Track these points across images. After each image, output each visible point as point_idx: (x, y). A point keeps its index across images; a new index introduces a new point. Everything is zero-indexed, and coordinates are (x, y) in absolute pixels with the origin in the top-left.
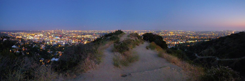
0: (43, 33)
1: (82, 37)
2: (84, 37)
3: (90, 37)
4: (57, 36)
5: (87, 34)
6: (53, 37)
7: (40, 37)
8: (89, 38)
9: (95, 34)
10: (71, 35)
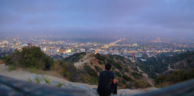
0: (8, 40)
1: (54, 44)
2: (55, 44)
3: (63, 43)
4: (25, 43)
5: (59, 40)
6: (21, 44)
7: (5, 45)
8: (62, 45)
9: (69, 39)
10: (40, 42)
